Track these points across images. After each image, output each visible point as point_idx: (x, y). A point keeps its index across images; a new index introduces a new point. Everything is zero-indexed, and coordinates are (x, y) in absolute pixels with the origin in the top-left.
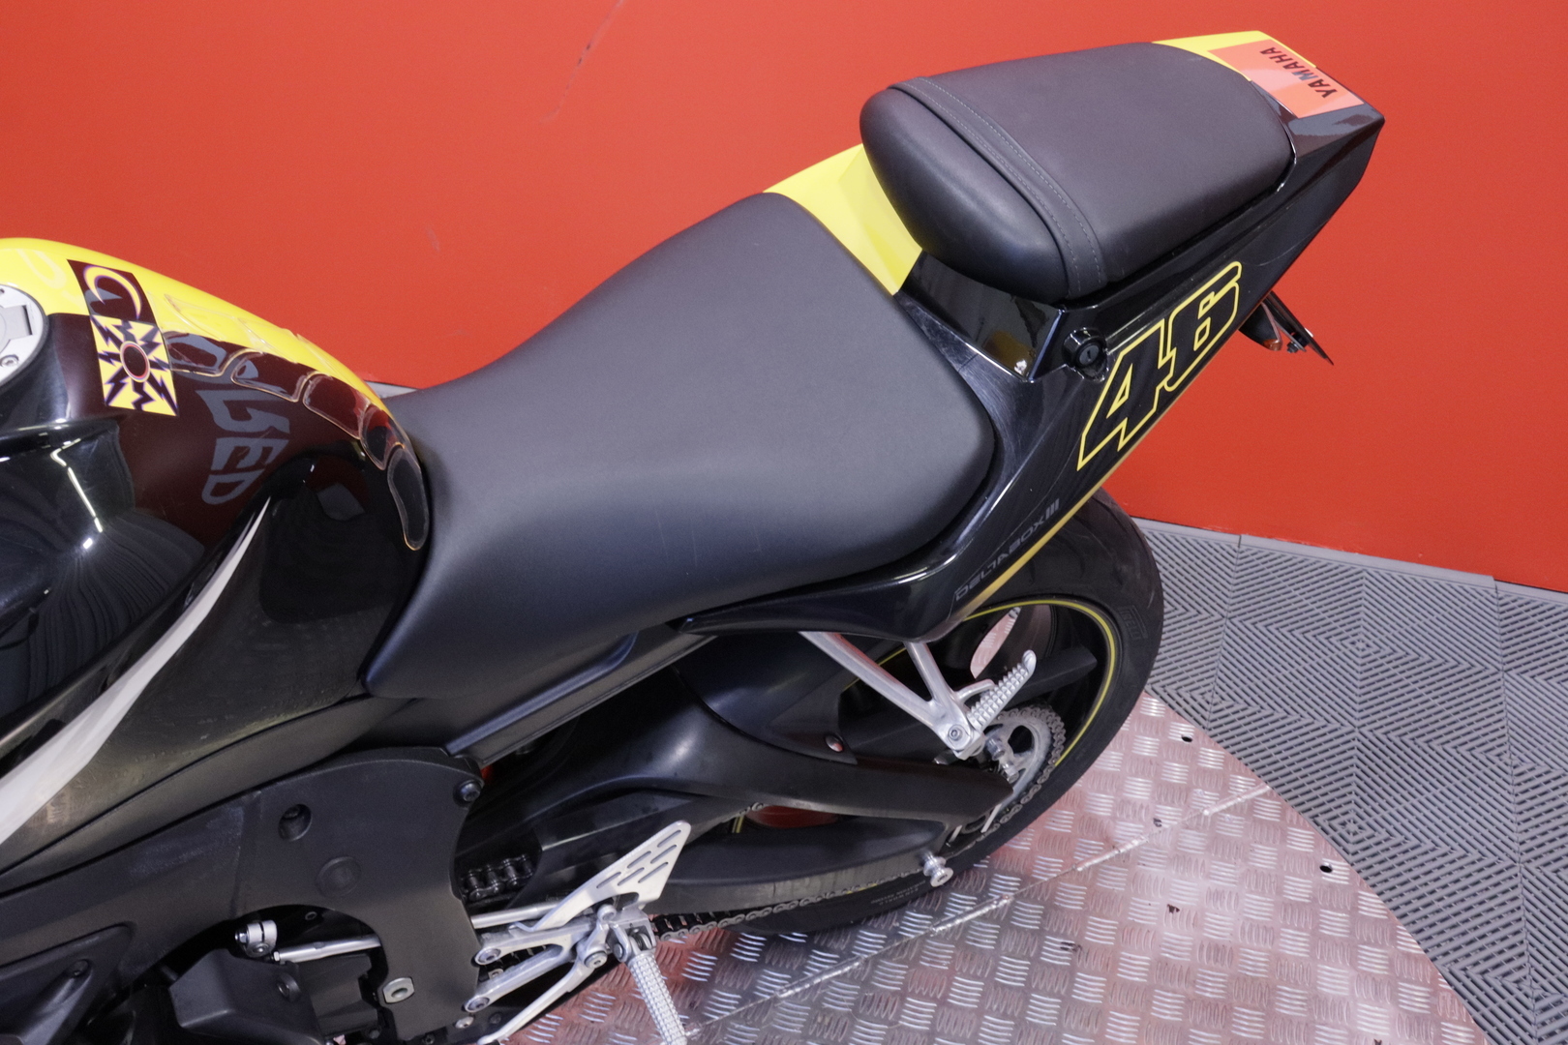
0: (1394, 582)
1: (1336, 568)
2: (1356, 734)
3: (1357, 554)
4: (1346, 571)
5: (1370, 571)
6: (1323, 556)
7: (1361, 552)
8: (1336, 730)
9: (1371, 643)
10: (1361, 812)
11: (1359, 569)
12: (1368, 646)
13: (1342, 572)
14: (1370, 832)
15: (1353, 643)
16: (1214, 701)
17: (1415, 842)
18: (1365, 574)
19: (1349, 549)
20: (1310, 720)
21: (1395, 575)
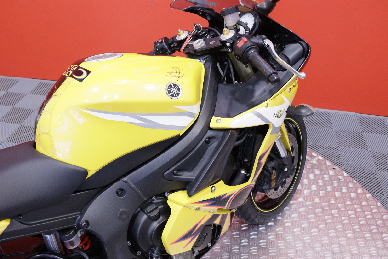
0: (336, 115)
1: (324, 113)
2: (338, 148)
3: (327, 109)
4: (326, 113)
5: (331, 113)
6: (321, 110)
7: (328, 109)
8: (334, 147)
9: (336, 128)
10: (344, 164)
11: (329, 112)
12: (335, 129)
13: (325, 114)
14: (347, 168)
15: (332, 129)
16: (309, 143)
17: (356, 169)
18: (330, 114)
19: (325, 108)
20: (329, 146)
21: (336, 113)
